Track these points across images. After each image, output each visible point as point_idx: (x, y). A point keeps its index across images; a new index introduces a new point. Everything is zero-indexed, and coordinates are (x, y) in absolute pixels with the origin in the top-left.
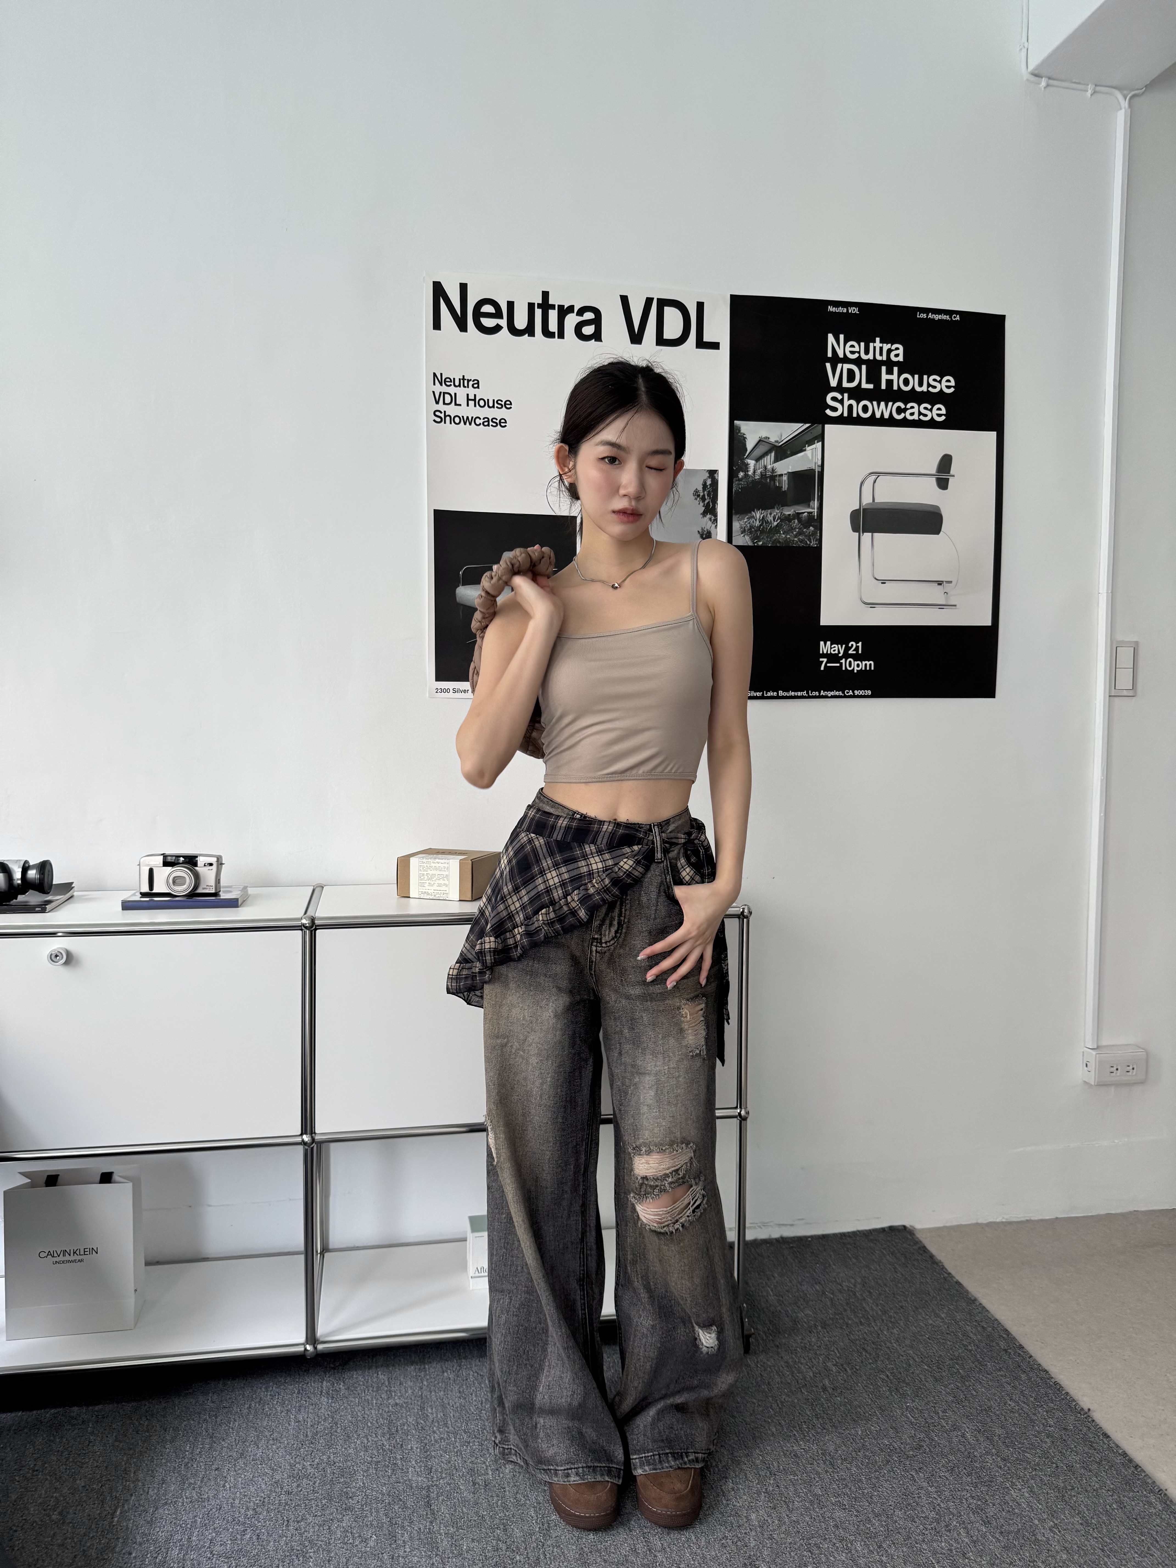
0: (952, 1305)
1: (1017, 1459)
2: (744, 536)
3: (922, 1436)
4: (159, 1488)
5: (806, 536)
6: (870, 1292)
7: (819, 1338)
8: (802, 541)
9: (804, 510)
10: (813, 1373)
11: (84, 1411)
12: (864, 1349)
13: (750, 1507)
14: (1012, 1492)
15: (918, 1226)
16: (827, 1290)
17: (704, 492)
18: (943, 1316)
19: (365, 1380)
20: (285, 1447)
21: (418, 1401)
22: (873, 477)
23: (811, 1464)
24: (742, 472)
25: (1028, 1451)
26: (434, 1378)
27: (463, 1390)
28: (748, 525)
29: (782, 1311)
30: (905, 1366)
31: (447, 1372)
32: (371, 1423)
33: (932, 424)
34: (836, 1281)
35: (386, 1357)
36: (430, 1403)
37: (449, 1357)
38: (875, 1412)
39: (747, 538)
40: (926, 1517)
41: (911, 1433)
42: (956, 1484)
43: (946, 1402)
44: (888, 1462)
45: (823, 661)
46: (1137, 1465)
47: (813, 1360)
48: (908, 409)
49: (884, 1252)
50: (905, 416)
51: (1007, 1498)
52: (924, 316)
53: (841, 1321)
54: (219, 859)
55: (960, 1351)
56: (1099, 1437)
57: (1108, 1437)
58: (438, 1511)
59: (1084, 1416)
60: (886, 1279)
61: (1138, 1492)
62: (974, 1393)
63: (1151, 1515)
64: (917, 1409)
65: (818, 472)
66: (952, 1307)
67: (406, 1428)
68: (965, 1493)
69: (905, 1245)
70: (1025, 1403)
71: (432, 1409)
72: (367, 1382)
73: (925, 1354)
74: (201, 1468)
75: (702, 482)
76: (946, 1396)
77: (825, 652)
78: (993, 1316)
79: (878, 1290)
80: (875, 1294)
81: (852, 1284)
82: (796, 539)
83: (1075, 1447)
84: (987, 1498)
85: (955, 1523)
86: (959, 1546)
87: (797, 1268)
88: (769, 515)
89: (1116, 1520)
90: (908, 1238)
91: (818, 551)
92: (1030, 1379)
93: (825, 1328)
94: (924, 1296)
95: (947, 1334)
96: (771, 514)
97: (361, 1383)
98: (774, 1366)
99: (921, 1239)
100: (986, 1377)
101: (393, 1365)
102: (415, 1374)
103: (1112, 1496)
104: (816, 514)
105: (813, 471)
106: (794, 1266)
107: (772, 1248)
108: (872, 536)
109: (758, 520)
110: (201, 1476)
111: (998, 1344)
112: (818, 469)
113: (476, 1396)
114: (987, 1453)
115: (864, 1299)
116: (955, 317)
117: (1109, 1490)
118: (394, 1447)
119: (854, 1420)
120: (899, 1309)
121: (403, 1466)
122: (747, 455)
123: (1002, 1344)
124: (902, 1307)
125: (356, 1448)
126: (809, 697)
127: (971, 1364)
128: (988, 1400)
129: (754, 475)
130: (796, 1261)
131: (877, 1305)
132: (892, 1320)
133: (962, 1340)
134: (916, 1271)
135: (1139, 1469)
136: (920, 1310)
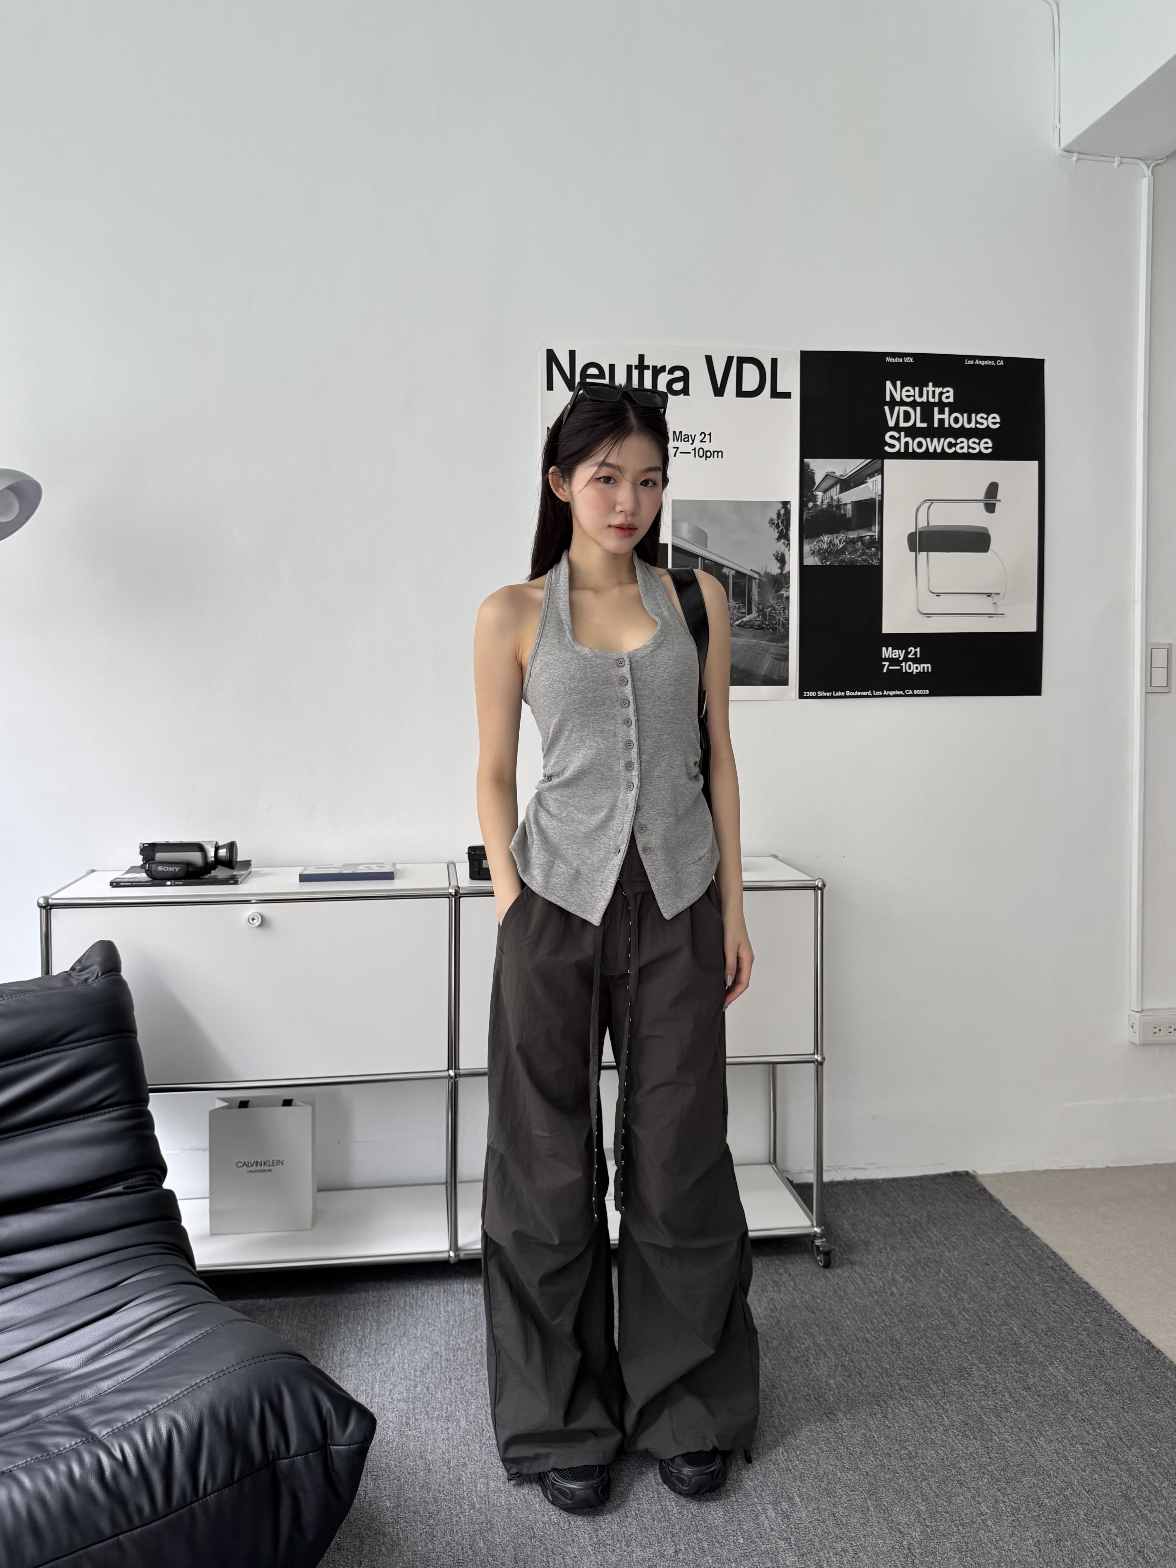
0: (1007, 1233)
1: (1057, 1346)
2: (814, 557)
3: (976, 1329)
5: (868, 556)
6: (934, 1223)
7: (888, 1257)
8: (864, 561)
9: (866, 534)
10: (883, 1283)
12: (928, 1266)
14: (1050, 1369)
15: (979, 1172)
16: (896, 1221)
17: (778, 520)
18: (998, 1242)
20: (439, 1329)
22: (928, 504)
24: (812, 502)
25: (1066, 1340)
28: (817, 548)
33: (980, 456)
34: (904, 1214)
39: (816, 559)
40: (976, 1385)
42: (1003, 1362)
43: (998, 1304)
45: (885, 665)
46: (1159, 1350)
47: (883, 1273)
48: (958, 444)
49: (949, 1193)
50: (956, 451)
51: (1045, 1372)
52: (969, 362)
53: (908, 1245)
56: (1128, 1331)
57: (1136, 1330)
59: (1116, 1316)
60: (949, 1214)
61: (1157, 1369)
62: (1022, 1298)
65: (879, 500)
66: (1006, 1235)
68: (1010, 1368)
69: (967, 1187)
70: (1066, 1306)
74: (372, 1343)
75: (776, 512)
77: (887, 657)
78: (1042, 1242)
79: (941, 1222)
80: (938, 1224)
81: (918, 1216)
82: (859, 559)
83: (1107, 1338)
84: (1029, 1373)
85: (1001, 1389)
86: (1003, 1404)
87: (869, 1204)
88: (835, 539)
89: (1136, 1388)
90: (969, 1181)
91: (879, 568)
92: (1072, 1289)
93: (894, 1250)
94: (983, 1226)
96: (837, 538)
98: (849, 1277)
99: (983, 1183)
100: (1034, 1288)
103: (1135, 1372)
104: (877, 537)
105: (874, 500)
106: (867, 1203)
107: (847, 1188)
108: (927, 555)
109: (826, 544)
110: (373, 1348)
111: (1046, 1264)
112: (878, 497)
114: (1031, 1341)
115: (929, 1229)
116: (996, 362)
117: (1132, 1368)
120: (960, 1236)
122: (815, 487)
123: (1050, 1263)
124: (962, 1235)
126: (874, 696)
127: (1022, 1278)
128: (1035, 1304)
129: (822, 505)
130: (869, 1198)
131: (940, 1233)
132: (953, 1244)
133: (1015, 1260)
134: (974, 1207)
135: (1160, 1353)
136: (978, 1237)
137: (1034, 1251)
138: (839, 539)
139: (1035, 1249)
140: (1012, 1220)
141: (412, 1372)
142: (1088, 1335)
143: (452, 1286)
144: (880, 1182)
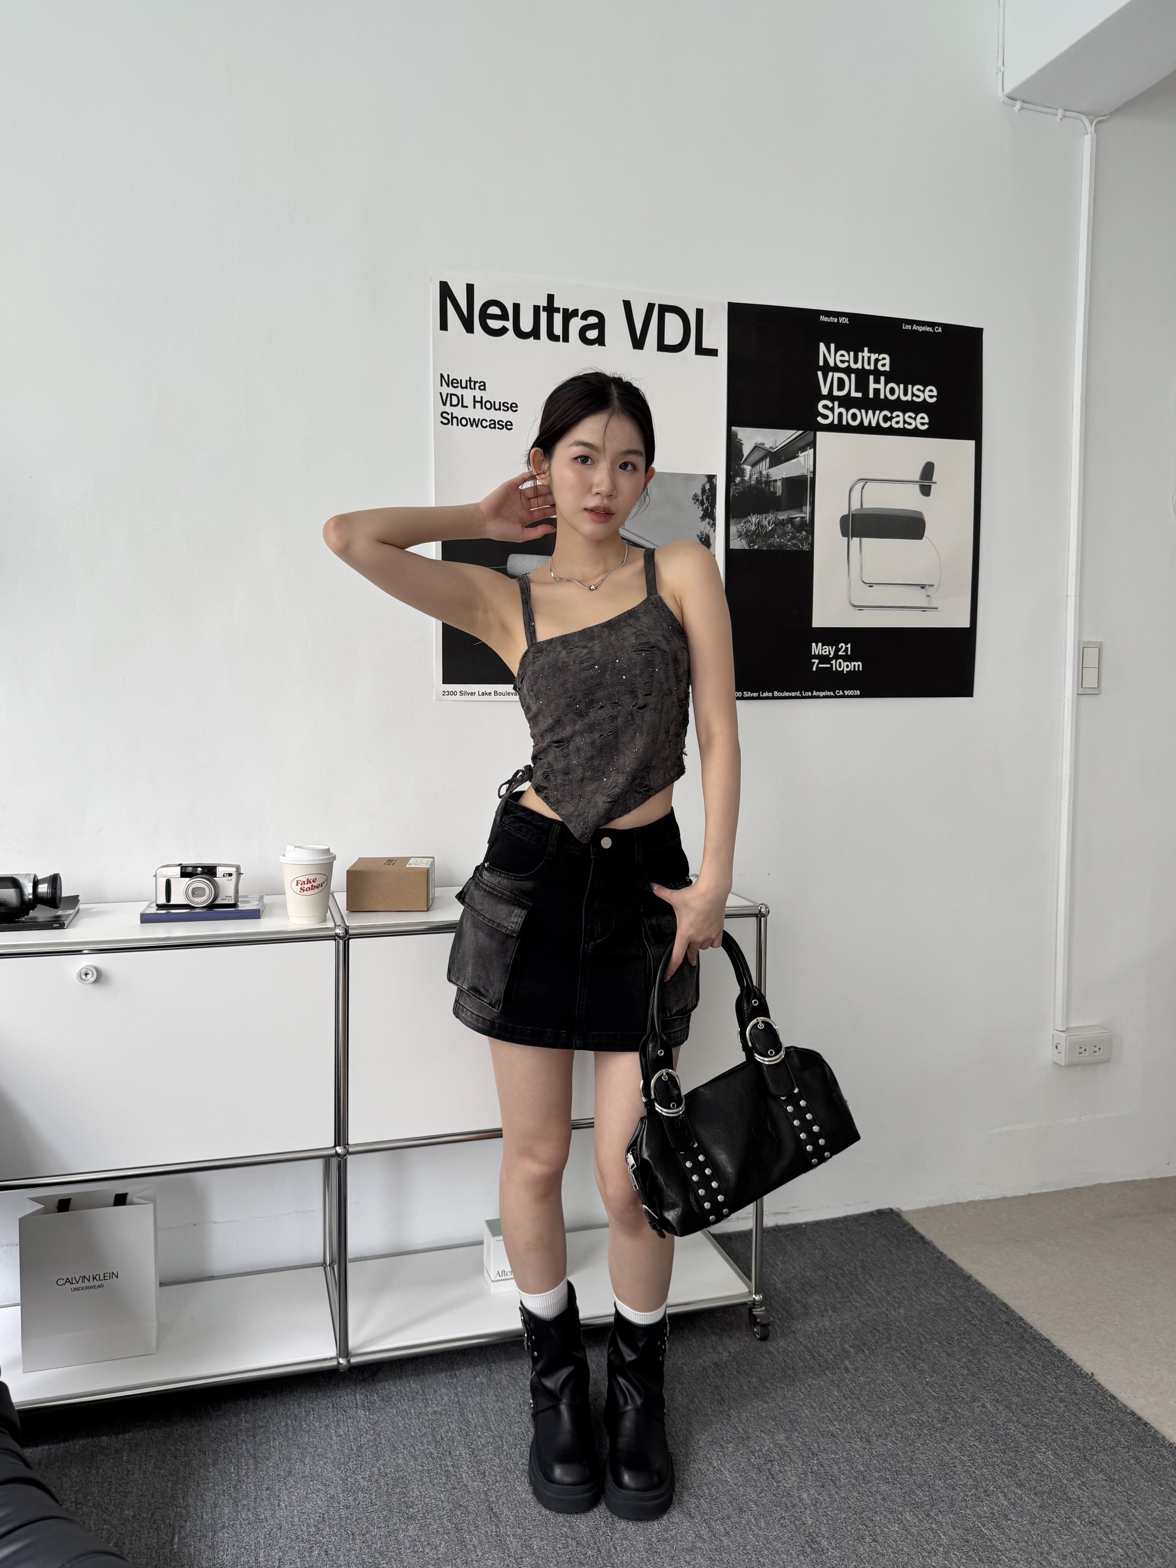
0: (950, 1282)
1: (1037, 1424)
2: (741, 540)
3: (946, 1408)
4: (212, 1512)
5: (799, 540)
6: (871, 1275)
7: (831, 1321)
8: (795, 545)
9: (797, 515)
10: (833, 1356)
11: (115, 1440)
12: (875, 1329)
13: (799, 1488)
14: (1039, 1455)
15: (904, 1208)
16: (831, 1275)
17: (702, 496)
18: (943, 1293)
19: (398, 1390)
20: (333, 1462)
21: (456, 1407)
22: (861, 484)
23: (849, 1442)
24: (739, 477)
25: (1045, 1416)
26: (467, 1384)
27: (499, 1393)
28: (745, 530)
29: (791, 1297)
30: (917, 1343)
31: (479, 1377)
32: (414, 1432)
33: (916, 433)
34: (837, 1265)
35: (414, 1366)
36: (469, 1409)
37: (477, 1362)
38: (898, 1389)
39: (744, 542)
40: (965, 1485)
41: (935, 1407)
42: (986, 1452)
43: (962, 1375)
44: (920, 1435)
45: (814, 663)
46: (1146, 1423)
47: (831, 1343)
48: (894, 418)
49: (878, 1237)
50: (891, 425)
51: (1034, 1461)
52: (909, 327)
53: (849, 1304)
54: (238, 868)
55: (966, 1326)
56: (1107, 1399)
57: (1115, 1398)
58: (501, 1514)
59: (1089, 1380)
60: (883, 1262)
61: (1151, 1447)
62: (986, 1365)
63: (1166, 1467)
64: (937, 1383)
65: (810, 478)
66: (950, 1285)
67: (450, 1435)
68: (995, 1459)
69: (895, 1228)
70: (1034, 1371)
71: (472, 1414)
72: (401, 1392)
73: (933, 1331)
74: (251, 1489)
75: (700, 487)
76: (961, 1370)
77: (817, 653)
78: (989, 1291)
79: (878, 1273)
80: (875, 1276)
81: (852, 1267)
82: (789, 543)
83: (1087, 1409)
84: (1017, 1463)
85: (992, 1488)
86: (1000, 1509)
87: (797, 1255)
88: (764, 520)
89: (1135, 1474)
90: (896, 1220)
91: (810, 554)
92: (1034, 1348)
93: (836, 1312)
94: (922, 1275)
95: (950, 1310)
96: (766, 518)
97: (395, 1394)
98: (795, 1351)
99: (910, 1221)
100: (994, 1350)
101: (424, 1374)
102: (447, 1381)
103: (1128, 1452)
104: (808, 519)
105: (805, 477)
106: (794, 1253)
108: (860, 541)
109: (753, 524)
110: (253, 1497)
111: (999, 1318)
112: (809, 476)
113: (513, 1399)
114: (1009, 1421)
115: (867, 1282)
116: (937, 329)
117: (1124, 1448)
118: (443, 1454)
119: (880, 1398)
120: (901, 1289)
121: (456, 1472)
122: (743, 460)
123: (1004, 1317)
124: (903, 1287)
125: (405, 1458)
126: (803, 697)
127: (978, 1338)
128: (1000, 1371)
129: (750, 480)
130: (795, 1247)
131: (880, 1287)
132: (897, 1300)
133: (965, 1315)
134: (909, 1252)
135: (1149, 1426)
136: (921, 1289)
137: (982, 1302)
138: (768, 519)
139: (984, 1301)
140: (951, 1265)
141: (305, 1529)
142: (1066, 1407)
143: (342, 1399)
144: (804, 1226)
